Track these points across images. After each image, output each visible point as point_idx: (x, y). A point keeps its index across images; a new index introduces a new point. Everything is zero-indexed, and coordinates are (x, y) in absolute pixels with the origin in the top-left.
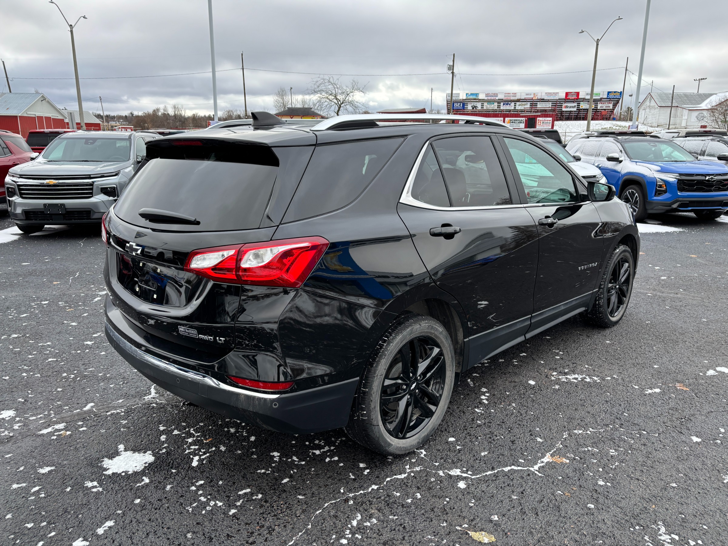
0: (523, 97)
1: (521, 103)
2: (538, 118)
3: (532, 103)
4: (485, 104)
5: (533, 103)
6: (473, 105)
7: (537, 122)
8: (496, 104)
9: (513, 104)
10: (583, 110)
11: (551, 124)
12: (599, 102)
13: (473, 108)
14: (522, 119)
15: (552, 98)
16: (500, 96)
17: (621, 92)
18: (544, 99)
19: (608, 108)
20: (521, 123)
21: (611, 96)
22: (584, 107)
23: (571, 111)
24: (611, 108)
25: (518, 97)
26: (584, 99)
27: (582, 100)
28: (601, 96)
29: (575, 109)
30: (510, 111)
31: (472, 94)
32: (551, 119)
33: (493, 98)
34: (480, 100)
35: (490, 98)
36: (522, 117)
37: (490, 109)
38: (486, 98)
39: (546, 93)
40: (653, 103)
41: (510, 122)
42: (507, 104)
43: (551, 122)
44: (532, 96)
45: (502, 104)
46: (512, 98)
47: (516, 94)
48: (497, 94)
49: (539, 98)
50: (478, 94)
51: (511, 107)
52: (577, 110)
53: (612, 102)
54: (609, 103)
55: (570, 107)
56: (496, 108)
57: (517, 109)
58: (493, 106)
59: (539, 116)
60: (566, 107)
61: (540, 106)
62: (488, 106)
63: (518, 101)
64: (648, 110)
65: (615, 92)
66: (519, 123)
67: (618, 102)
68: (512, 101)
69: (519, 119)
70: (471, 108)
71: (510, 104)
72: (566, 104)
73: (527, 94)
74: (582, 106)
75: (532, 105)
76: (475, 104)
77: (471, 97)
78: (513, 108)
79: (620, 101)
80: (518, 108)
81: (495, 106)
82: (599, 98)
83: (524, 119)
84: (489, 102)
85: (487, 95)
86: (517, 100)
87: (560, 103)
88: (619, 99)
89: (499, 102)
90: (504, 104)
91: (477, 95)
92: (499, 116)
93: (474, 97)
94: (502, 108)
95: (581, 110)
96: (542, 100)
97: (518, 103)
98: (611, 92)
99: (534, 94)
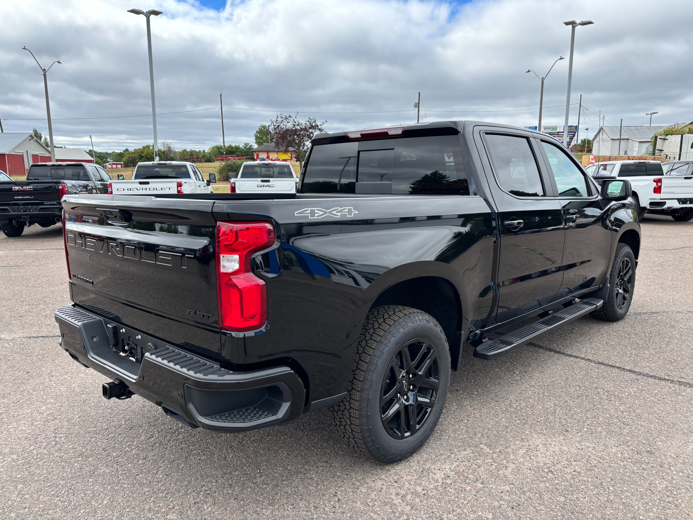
12: (556, 136)
17: (576, 126)
28: (558, 130)
40: (605, 136)
64: (601, 143)
65: (570, 126)
67: (574, 136)
82: (556, 131)
88: (575, 132)
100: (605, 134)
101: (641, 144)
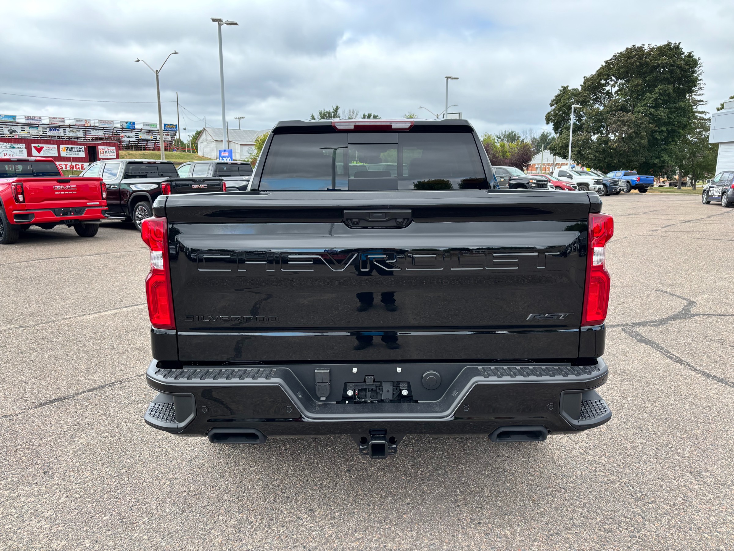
0: (73, 123)
1: (71, 129)
2: (99, 147)
3: (85, 130)
4: (27, 128)
5: (87, 129)
6: (9, 129)
7: (99, 151)
8: (40, 129)
9: (61, 130)
10: (143, 140)
11: (115, 153)
12: (157, 133)
13: (11, 133)
14: (81, 147)
15: (106, 126)
16: (46, 121)
17: (176, 125)
18: (98, 127)
19: (166, 140)
20: (80, 151)
21: (168, 128)
22: (143, 138)
23: (130, 141)
24: (170, 140)
25: (67, 123)
26: (141, 129)
27: (140, 130)
28: (158, 128)
29: (134, 139)
30: (59, 137)
31: (6, 116)
32: (114, 148)
33: (35, 122)
34: (18, 124)
35: (31, 122)
36: (81, 144)
37: (34, 134)
38: (26, 122)
39: (99, 121)
40: (209, 137)
41: (67, 149)
42: (55, 130)
43: (115, 151)
44: (83, 123)
45: (48, 129)
46: (60, 123)
47: (63, 119)
48: (40, 118)
49: (92, 124)
50: (15, 116)
51: (61, 133)
52: (136, 140)
53: (170, 134)
54: (167, 135)
55: (129, 137)
56: (41, 133)
57: (67, 135)
58: (36, 131)
59: (101, 145)
60: (124, 136)
61: (94, 133)
62: (31, 131)
63: (69, 126)
64: (205, 143)
65: (171, 125)
66: (77, 151)
67: (175, 135)
68: (60, 127)
69: (77, 146)
70: (9, 133)
71: (58, 130)
72: (123, 134)
73: (77, 120)
74: (141, 137)
75: (85, 133)
76: (13, 128)
77: (6, 119)
78: (62, 134)
79: (177, 134)
80: (69, 134)
81: (39, 132)
82: (156, 129)
83: (83, 147)
84: (30, 126)
85: (27, 118)
86: (66, 126)
87: (116, 132)
88: (176, 131)
89: (44, 126)
90: (50, 130)
91: (13, 117)
92: (52, 142)
93: (11, 120)
94: (48, 134)
95: (141, 140)
96: (95, 128)
97: (68, 130)
98: (167, 124)
99: (86, 120)
100: (208, 135)
101: (242, 146)
